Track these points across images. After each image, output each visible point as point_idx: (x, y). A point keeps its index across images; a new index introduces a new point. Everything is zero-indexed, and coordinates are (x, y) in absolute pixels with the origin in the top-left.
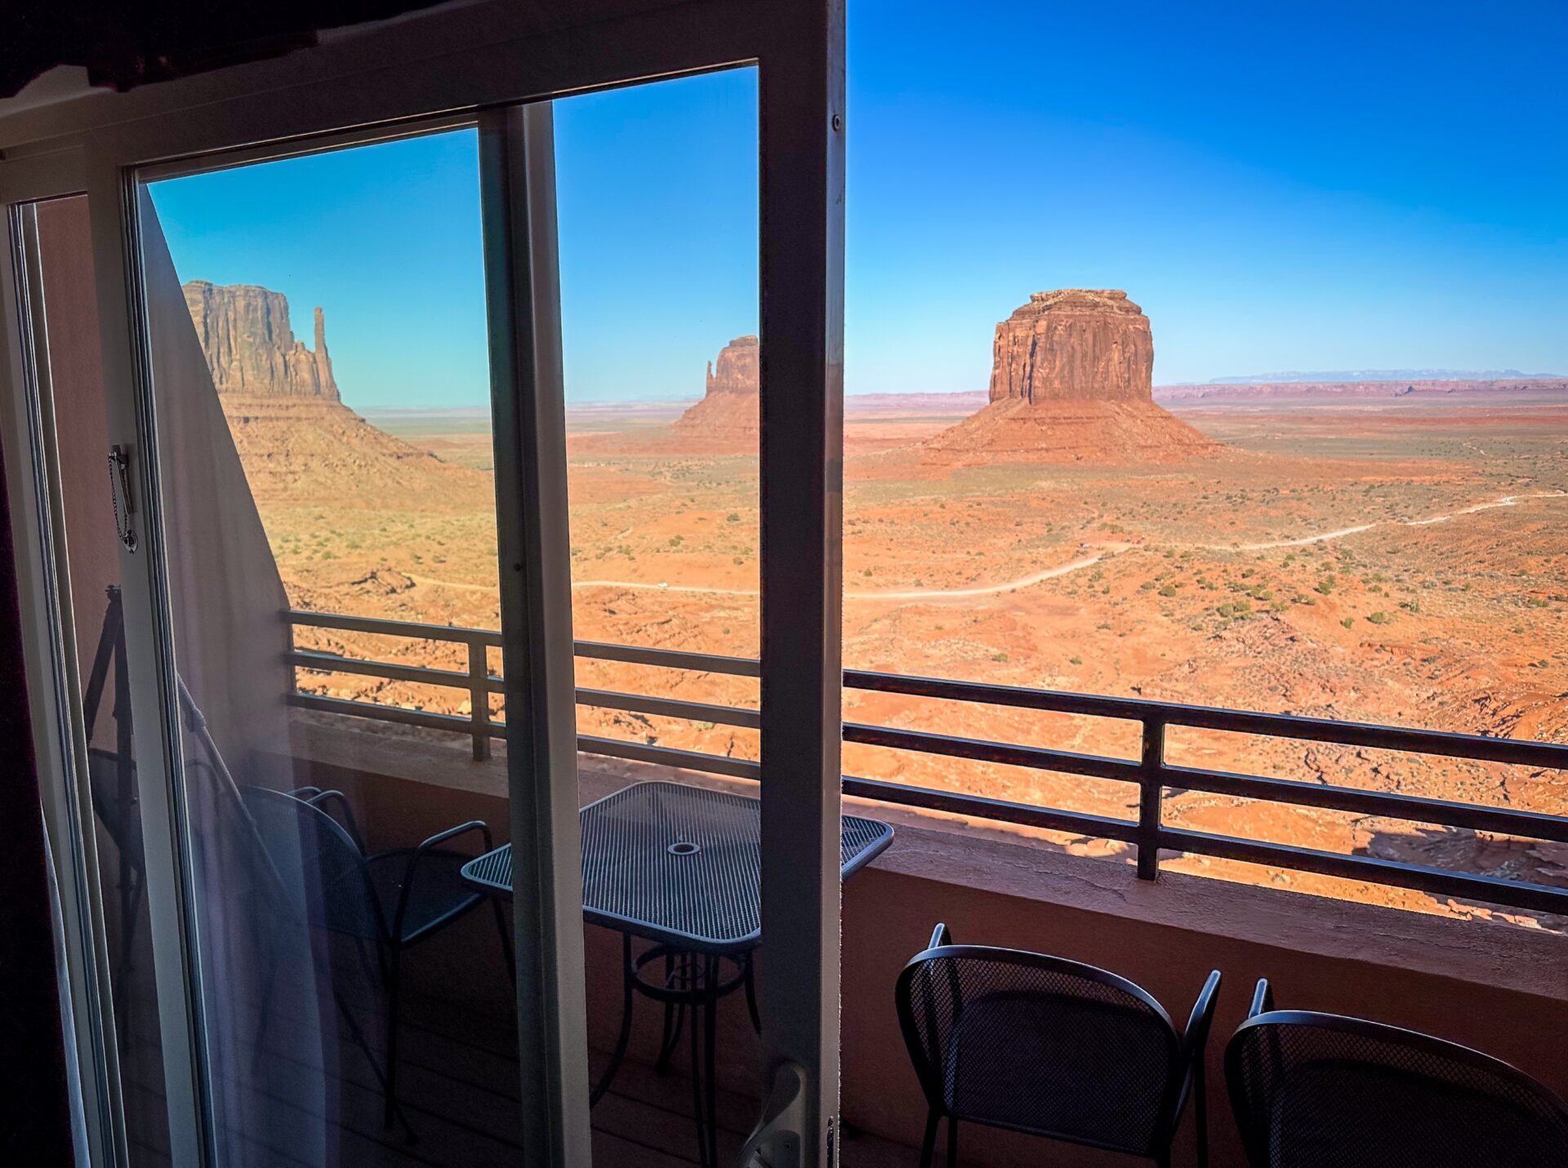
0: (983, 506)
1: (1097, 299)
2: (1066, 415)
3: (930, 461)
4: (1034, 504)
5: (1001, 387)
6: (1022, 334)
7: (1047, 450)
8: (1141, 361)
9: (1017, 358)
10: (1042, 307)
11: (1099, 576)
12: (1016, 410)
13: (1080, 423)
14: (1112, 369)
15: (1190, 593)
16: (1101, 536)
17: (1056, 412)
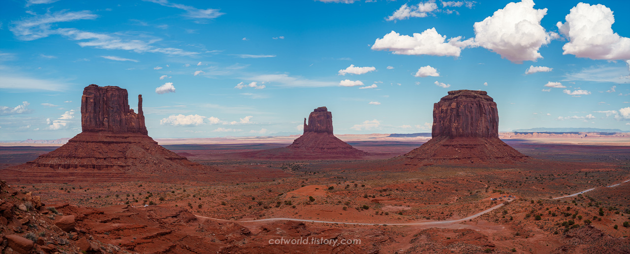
0: (439, 183)
1: (476, 95)
2: (465, 144)
3: (408, 163)
4: (460, 182)
5: (437, 131)
6: (445, 108)
7: (459, 159)
8: (494, 122)
9: (443, 119)
10: (453, 97)
11: (506, 212)
12: (444, 141)
13: (471, 147)
14: (483, 125)
15: (547, 218)
16: (497, 196)
17: (461, 143)
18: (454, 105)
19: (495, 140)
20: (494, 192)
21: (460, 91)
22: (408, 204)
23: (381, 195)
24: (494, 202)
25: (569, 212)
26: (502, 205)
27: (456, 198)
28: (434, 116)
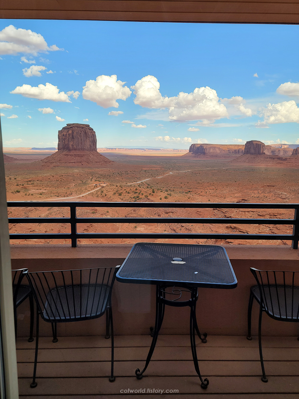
0: (64, 176)
1: (83, 126)
2: (78, 154)
3: (44, 165)
4: (76, 176)
5: (61, 147)
6: (65, 134)
7: (74, 163)
8: (94, 142)
9: (64, 139)
10: (70, 127)
11: (102, 192)
12: (65, 152)
13: (81, 156)
14: (88, 144)
15: (125, 195)
16: (97, 183)
17: (76, 153)
18: (70, 132)
19: (95, 152)
20: (96, 181)
21: (74, 124)
22: (45, 189)
23: (28, 184)
24: (96, 186)
25: (137, 191)
26: (100, 188)
27: (74, 184)
28: (59, 138)
